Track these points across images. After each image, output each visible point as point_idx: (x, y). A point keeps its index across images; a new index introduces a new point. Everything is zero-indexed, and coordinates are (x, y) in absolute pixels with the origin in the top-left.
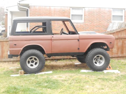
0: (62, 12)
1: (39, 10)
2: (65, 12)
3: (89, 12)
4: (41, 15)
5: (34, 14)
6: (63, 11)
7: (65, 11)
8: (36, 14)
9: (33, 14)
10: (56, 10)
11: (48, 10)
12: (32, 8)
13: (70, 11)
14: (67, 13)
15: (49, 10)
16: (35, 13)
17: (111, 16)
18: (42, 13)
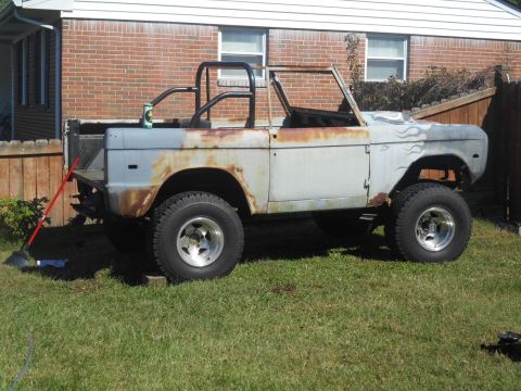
0: (188, 42)
1: (98, 34)
2: (198, 43)
3: (284, 46)
4: (107, 53)
5: (80, 52)
6: (191, 38)
7: (197, 38)
8: (85, 52)
9: (76, 52)
10: (163, 36)
11: (132, 35)
12: (72, 28)
13: (216, 39)
14: (206, 47)
15: (138, 35)
16: (82, 47)
17: (363, 61)
18: (109, 48)
